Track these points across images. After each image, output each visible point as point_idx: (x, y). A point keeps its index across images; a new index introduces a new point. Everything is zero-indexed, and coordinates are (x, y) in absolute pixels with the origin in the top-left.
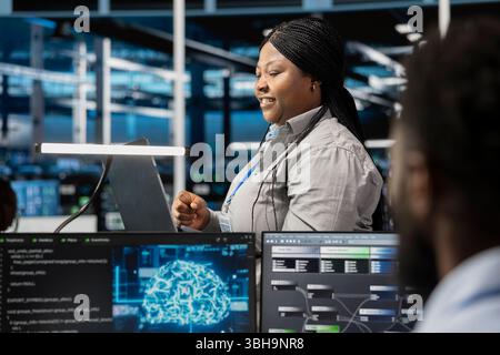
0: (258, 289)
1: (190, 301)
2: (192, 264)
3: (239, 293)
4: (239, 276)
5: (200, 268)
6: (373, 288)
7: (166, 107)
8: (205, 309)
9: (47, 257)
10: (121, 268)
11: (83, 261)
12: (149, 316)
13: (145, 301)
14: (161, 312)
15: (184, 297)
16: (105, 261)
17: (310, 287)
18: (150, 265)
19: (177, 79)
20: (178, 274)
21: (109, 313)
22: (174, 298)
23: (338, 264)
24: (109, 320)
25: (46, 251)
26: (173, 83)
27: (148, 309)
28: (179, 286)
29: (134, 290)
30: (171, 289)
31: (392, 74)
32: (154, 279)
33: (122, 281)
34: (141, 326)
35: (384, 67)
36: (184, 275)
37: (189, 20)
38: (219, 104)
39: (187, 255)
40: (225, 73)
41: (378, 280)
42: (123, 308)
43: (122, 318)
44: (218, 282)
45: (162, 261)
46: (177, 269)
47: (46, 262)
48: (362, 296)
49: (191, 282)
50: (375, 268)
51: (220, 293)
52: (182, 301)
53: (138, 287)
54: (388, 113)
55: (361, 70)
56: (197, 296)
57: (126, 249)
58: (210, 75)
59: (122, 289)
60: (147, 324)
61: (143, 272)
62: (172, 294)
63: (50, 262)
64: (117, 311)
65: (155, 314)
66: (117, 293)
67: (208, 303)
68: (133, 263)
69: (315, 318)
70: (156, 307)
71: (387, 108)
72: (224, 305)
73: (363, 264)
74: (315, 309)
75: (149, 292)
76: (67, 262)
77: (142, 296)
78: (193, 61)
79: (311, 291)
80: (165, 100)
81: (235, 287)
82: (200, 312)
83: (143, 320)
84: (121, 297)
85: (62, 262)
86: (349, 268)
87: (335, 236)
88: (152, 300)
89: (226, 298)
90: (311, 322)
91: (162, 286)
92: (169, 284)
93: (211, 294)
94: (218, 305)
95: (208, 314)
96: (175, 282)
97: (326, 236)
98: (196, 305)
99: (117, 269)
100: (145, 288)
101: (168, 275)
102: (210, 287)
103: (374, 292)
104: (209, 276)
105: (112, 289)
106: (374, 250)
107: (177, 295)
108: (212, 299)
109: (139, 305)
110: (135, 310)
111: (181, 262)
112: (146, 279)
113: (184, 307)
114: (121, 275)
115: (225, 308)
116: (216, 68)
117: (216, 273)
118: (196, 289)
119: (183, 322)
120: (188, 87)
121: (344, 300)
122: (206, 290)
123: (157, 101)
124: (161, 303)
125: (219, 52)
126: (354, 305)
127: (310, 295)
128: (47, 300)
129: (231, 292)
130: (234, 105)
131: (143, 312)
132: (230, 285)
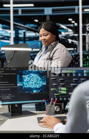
0: (48, 79)
1: (34, 83)
2: (34, 74)
3: (44, 81)
4: (44, 77)
5: (36, 75)
6: (73, 79)
7: (9, 40)
8: (37, 84)
9: (3, 73)
10: (19, 75)
11: (10, 74)
12: (25, 86)
13: (24, 83)
14: (28, 85)
15: (32, 82)
16: (15, 74)
17: (60, 79)
18: (25, 75)
19: (11, 32)
20: (31, 77)
21: (16, 85)
22: (30, 82)
23: (66, 74)
24: (16, 87)
25: (3, 71)
26: (10, 33)
27: (25, 84)
28: (31, 79)
29: (22, 80)
30: (30, 80)
31: (67, 31)
32: (26, 78)
33: (19, 78)
34: (23, 88)
35: (65, 29)
36: (32, 77)
37: (14, 17)
38: (23, 39)
39: (33, 72)
40: (24, 31)
41: (74, 77)
42: (19, 84)
43: (19, 86)
44: (40, 78)
45: (28, 74)
46: (31, 76)
47: (3, 74)
48: (71, 81)
49: (34, 78)
50: (74, 75)
51: (40, 81)
52: (32, 83)
53: (23, 79)
54: (67, 41)
55: (59, 30)
56: (35, 81)
57: (20, 71)
58: (20, 31)
59: (19, 80)
60: (25, 88)
61: (23, 76)
62: (30, 81)
63: (4, 74)
64: (18, 85)
65: (26, 85)
66: (18, 81)
67: (37, 83)
68: (21, 74)
69: (61, 86)
70: (27, 84)
71: (66, 40)
72: (41, 83)
73: (71, 74)
74: (61, 84)
75: (25, 81)
76: (7, 74)
77: (23, 81)
78: (15, 27)
79: (60, 80)
80: (8, 38)
81: (43, 79)
82: (36, 85)
83: (24, 87)
84: (19, 82)
85: (6, 74)
86: (68, 75)
87: (65, 68)
88: (25, 82)
89: (41, 82)
90: (60, 87)
91: (28, 79)
92: (29, 79)
93: (38, 81)
94: (40, 83)
95: (38, 85)
96: (30, 78)
97: (63, 68)
98: (35, 83)
99: (18, 76)
100: (24, 80)
101: (29, 77)
102: (38, 79)
103: (74, 80)
104: (38, 77)
105: (17, 80)
106: (74, 71)
107: (31, 81)
108: (38, 82)
109: (23, 83)
110: (22, 85)
111: (32, 74)
112: (24, 78)
113: (32, 84)
114: (19, 77)
115: (41, 84)
116: (22, 29)
117: (39, 76)
118: (35, 80)
119: (32, 87)
120: (14, 35)
121: (67, 82)
122: (37, 80)
123: (6, 38)
124: (28, 83)
125: (23, 25)
126: (70, 83)
127: (60, 81)
128: (3, 82)
129: (42, 81)
130: (27, 39)
131: (24, 85)
132: (42, 79)
